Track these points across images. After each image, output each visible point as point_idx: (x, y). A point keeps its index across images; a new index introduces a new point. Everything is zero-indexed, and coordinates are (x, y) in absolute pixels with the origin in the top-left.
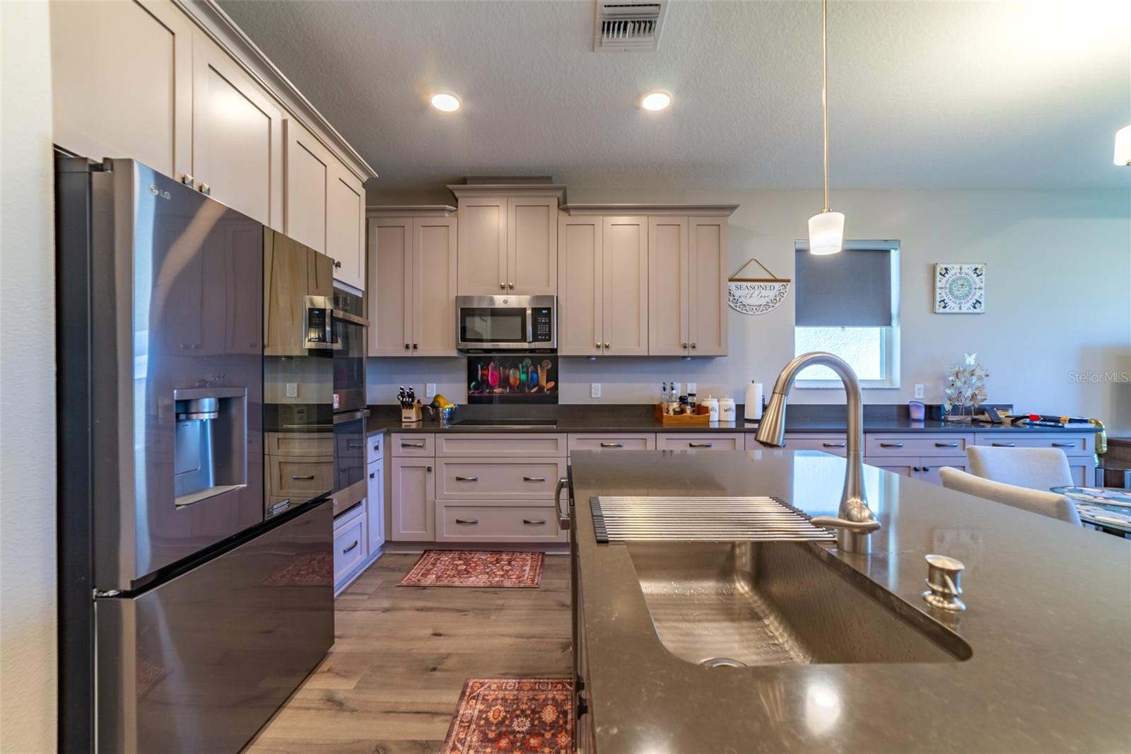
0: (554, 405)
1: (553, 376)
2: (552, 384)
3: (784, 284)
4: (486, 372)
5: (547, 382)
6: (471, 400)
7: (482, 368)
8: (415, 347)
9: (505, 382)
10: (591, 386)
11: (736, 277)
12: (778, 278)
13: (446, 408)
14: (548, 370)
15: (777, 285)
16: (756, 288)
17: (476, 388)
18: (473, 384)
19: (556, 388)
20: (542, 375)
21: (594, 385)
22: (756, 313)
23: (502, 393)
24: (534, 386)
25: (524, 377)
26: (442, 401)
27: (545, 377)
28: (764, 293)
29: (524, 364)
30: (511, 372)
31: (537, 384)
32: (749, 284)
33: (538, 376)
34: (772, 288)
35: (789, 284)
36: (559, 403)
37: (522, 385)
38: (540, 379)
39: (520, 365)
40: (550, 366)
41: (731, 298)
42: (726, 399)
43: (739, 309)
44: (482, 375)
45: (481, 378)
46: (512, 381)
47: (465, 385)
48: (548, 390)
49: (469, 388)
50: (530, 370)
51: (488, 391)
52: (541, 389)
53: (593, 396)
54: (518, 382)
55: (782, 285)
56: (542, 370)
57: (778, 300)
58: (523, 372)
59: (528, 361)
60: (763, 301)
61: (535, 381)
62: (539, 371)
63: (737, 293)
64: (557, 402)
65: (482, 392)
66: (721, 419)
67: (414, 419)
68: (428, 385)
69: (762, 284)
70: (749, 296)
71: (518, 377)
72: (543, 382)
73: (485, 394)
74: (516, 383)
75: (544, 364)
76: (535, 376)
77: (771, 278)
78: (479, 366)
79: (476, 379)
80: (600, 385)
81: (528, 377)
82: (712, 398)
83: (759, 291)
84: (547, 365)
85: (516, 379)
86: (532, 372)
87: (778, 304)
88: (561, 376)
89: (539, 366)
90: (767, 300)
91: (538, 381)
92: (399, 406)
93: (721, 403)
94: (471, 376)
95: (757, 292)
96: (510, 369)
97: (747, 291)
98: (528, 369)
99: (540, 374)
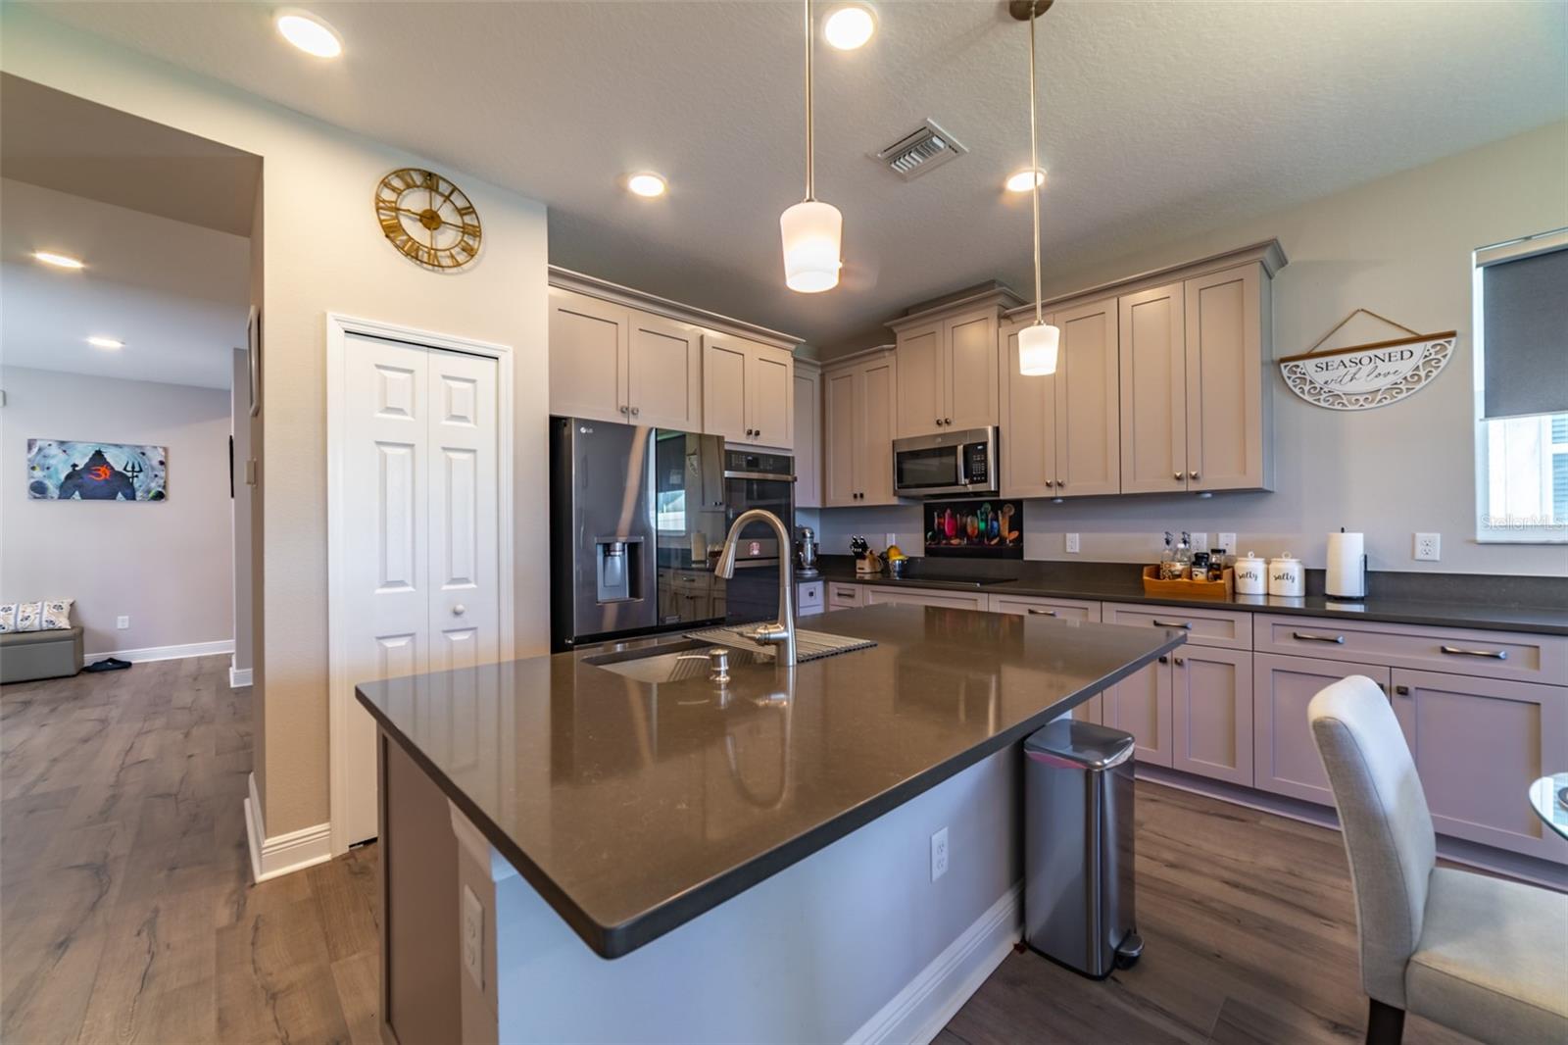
0: (1018, 561)
1: (1017, 524)
2: (1015, 534)
3: (1441, 341)
4: (942, 521)
5: (1010, 531)
6: (928, 551)
7: (939, 517)
8: (862, 496)
9: (961, 531)
10: (1065, 537)
11: (1317, 350)
12: (1424, 333)
13: (896, 560)
14: (1011, 517)
15: (1418, 348)
16: (1365, 361)
17: (933, 538)
18: (930, 534)
19: (1020, 539)
20: (1004, 523)
21: (1069, 536)
22: (1367, 406)
23: (960, 544)
24: (995, 537)
25: (982, 525)
26: (892, 552)
27: (1007, 527)
28: (1383, 367)
29: (983, 510)
30: (969, 520)
31: (998, 534)
32: (1346, 358)
33: (999, 525)
34: (1407, 355)
35: (1453, 340)
36: (1025, 558)
37: (981, 535)
38: (1001, 528)
39: (979, 512)
40: (1012, 513)
41: (1306, 388)
42: (1284, 559)
43: (1322, 404)
44: (939, 523)
45: (938, 526)
46: (969, 530)
47: (922, 535)
48: (1010, 542)
49: (926, 539)
50: (990, 517)
51: (944, 542)
52: (1003, 540)
53: (1068, 550)
54: (976, 532)
55: (1434, 346)
56: (1003, 517)
57: (1423, 374)
58: (982, 520)
59: (988, 506)
60: (1384, 383)
61: (996, 531)
62: (1000, 518)
63: (1320, 378)
64: (1022, 557)
65: (939, 543)
66: (1271, 593)
67: (867, 570)
68: (888, 535)
69: (1380, 352)
70: (1348, 377)
71: (976, 525)
72: (1005, 532)
73: (942, 546)
74: (973, 532)
75: (1006, 509)
76: (995, 524)
77: (1408, 336)
78: (936, 514)
79: (933, 530)
80: (1077, 535)
81: (987, 525)
82: (1256, 556)
83: (1372, 365)
84: (1010, 511)
85: (974, 529)
86: (992, 520)
87: (1423, 383)
88: (1027, 524)
89: (999, 512)
90: (1392, 378)
91: (999, 530)
92: (851, 556)
93: (1271, 566)
94: (928, 526)
95: (1367, 368)
96: (967, 516)
97: (1342, 370)
98: (987, 516)
99: (1001, 522)
